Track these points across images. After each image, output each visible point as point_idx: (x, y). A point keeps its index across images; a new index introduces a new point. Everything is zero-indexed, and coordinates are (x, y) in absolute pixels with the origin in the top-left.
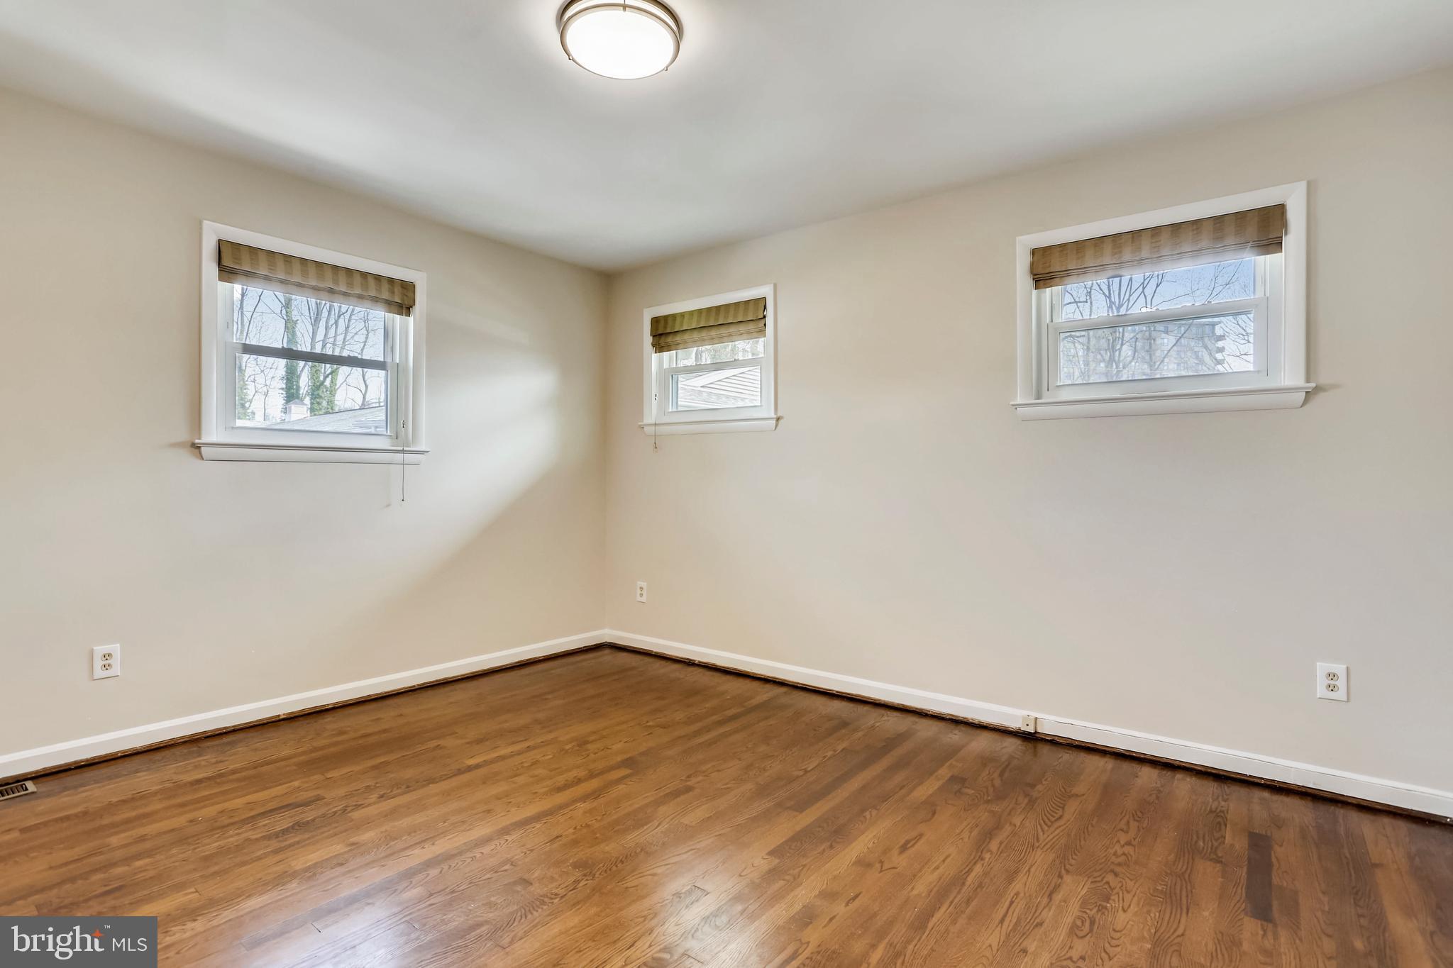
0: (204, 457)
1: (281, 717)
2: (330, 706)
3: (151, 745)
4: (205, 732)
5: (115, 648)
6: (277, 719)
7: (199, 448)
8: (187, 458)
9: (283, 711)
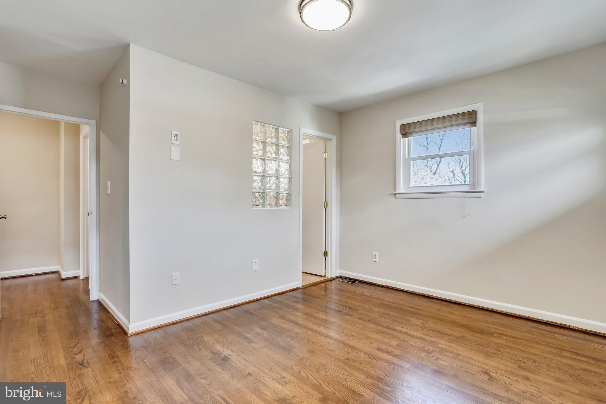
0: (397, 197)
1: (417, 293)
2: (434, 297)
3: (383, 285)
4: (395, 288)
5: (377, 254)
6: (415, 293)
7: (396, 195)
8: (392, 198)
9: (418, 291)
